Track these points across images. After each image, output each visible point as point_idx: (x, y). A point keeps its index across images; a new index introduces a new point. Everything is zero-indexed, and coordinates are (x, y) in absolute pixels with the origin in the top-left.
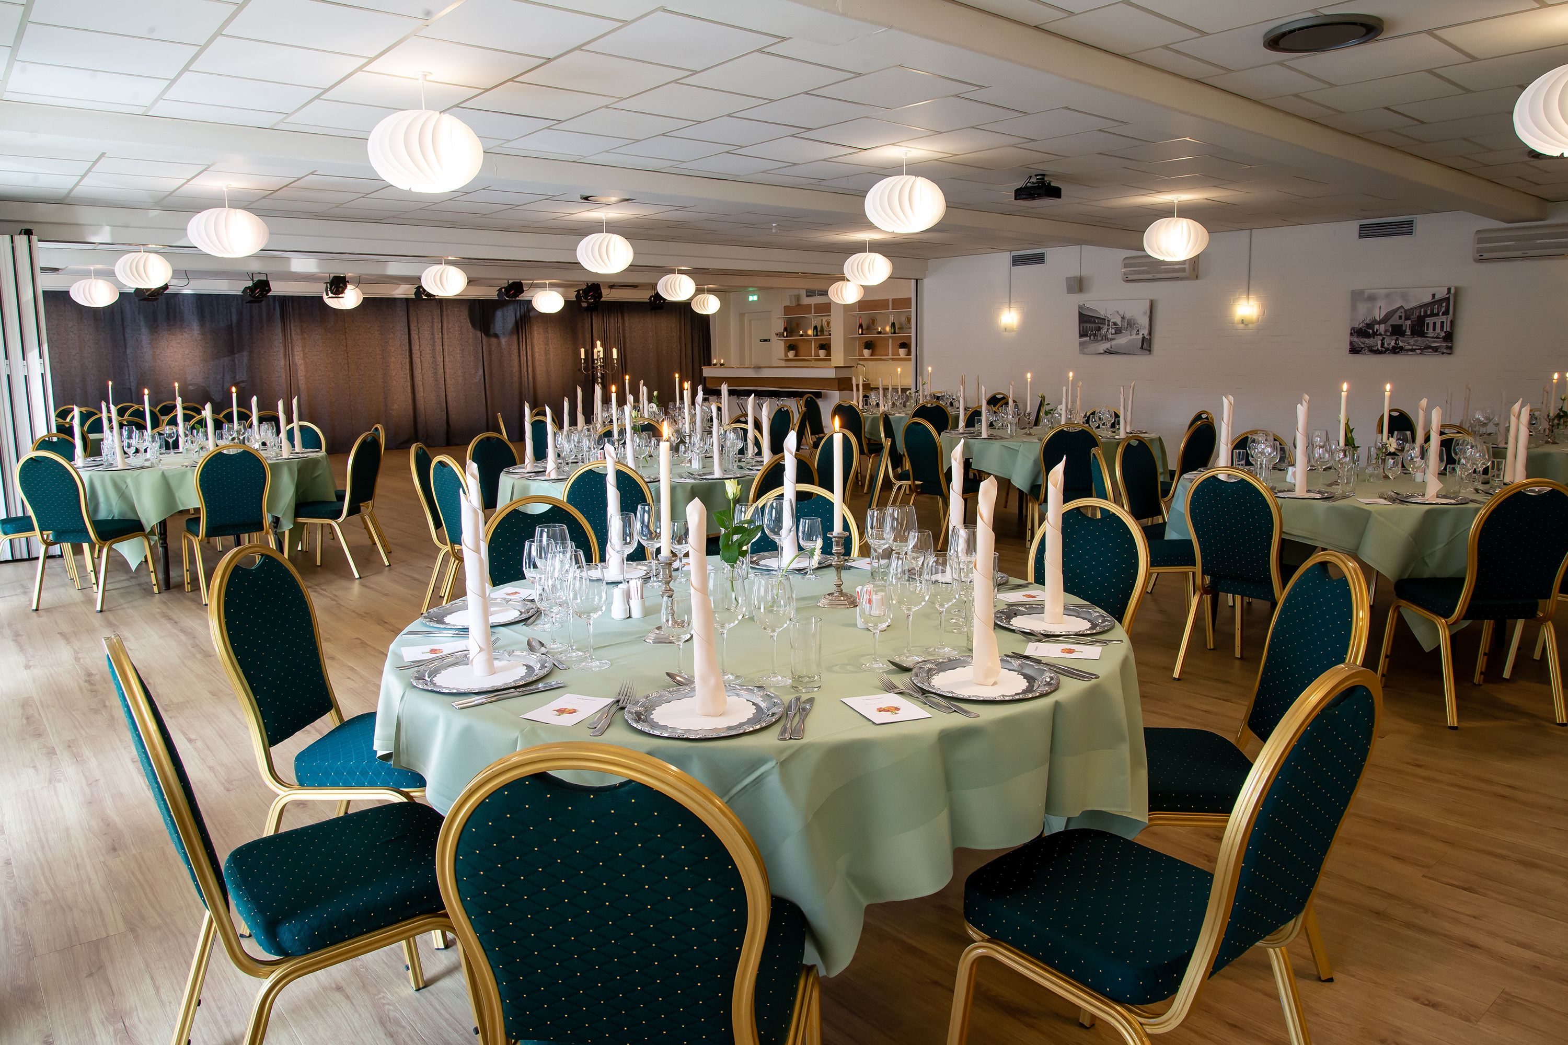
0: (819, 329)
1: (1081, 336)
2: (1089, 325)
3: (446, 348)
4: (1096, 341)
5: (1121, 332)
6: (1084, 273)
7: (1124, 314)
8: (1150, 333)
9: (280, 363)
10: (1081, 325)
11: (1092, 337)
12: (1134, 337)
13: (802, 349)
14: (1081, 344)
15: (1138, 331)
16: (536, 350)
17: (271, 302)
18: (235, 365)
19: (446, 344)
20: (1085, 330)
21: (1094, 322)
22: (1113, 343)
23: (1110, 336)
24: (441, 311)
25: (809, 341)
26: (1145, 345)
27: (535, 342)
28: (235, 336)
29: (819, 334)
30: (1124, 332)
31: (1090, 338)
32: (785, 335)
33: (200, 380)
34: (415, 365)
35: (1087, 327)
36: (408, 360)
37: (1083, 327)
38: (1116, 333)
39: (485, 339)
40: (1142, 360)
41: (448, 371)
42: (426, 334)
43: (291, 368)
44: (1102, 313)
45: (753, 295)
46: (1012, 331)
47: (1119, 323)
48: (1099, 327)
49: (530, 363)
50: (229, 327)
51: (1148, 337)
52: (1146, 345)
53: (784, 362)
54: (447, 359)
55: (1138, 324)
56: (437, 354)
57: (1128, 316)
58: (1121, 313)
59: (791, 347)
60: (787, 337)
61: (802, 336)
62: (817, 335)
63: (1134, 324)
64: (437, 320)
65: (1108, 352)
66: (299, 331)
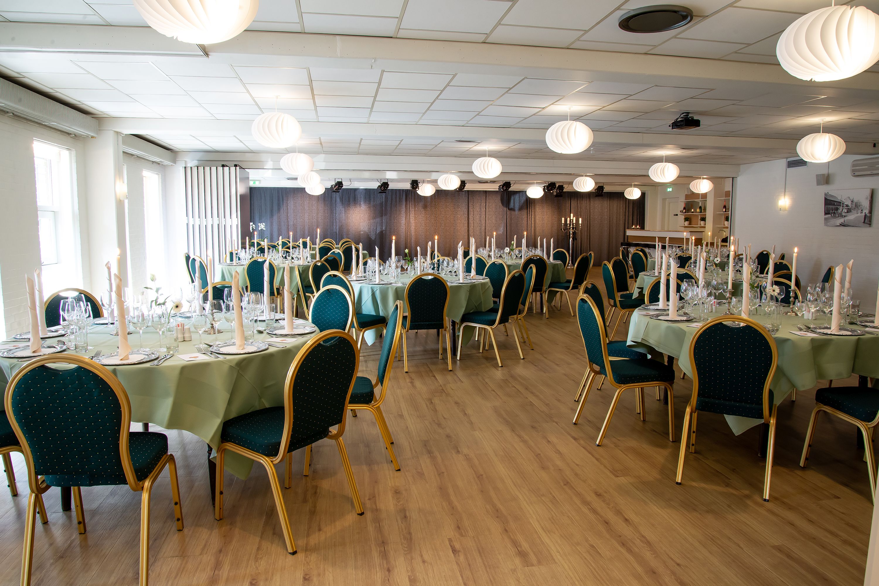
0: (703, 208)
1: (826, 214)
2: (831, 207)
3: (487, 216)
4: (835, 217)
5: (850, 212)
6: (831, 171)
7: (853, 198)
8: (871, 212)
9: (403, 221)
10: (826, 206)
11: (832, 215)
12: (859, 214)
13: (693, 221)
14: (826, 219)
15: (862, 210)
16: (537, 218)
17: (402, 193)
18: (383, 223)
19: (487, 214)
20: (828, 211)
21: (834, 205)
22: (846, 218)
23: (844, 214)
24: (486, 197)
25: (697, 216)
26: (866, 221)
27: (537, 213)
28: (384, 208)
29: (702, 211)
30: (853, 211)
31: (831, 216)
32: (684, 212)
33: (366, 229)
34: (470, 225)
35: (829, 208)
36: (466, 222)
37: (827, 208)
38: (847, 212)
39: (508, 212)
40: (865, 231)
41: (487, 228)
42: (478, 209)
43: (408, 223)
44: (839, 199)
45: (670, 188)
46: (785, 210)
47: (850, 205)
48: (837, 208)
49: (533, 225)
50: (381, 204)
51: (868, 215)
52: (868, 220)
53: (683, 228)
54: (487, 222)
55: (862, 206)
56: (482, 219)
57: (855, 200)
58: (851, 198)
59: (686, 219)
60: (685, 213)
61: (693, 212)
62: (701, 212)
63: (860, 206)
64: (483, 201)
65: (843, 225)
66: (413, 206)
